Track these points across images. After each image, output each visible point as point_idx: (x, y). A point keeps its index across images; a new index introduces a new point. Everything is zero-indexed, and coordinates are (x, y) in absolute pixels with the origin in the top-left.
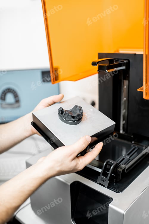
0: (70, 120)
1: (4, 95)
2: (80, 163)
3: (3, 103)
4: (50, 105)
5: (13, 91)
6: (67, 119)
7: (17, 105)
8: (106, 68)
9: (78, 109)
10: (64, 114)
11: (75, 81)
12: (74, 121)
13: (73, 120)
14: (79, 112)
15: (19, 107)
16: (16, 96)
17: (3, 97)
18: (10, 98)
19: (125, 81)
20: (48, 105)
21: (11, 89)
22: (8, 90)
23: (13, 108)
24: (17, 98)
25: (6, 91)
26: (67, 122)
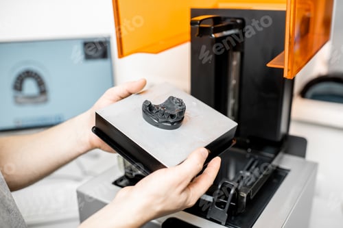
0: (166, 122)
1: (19, 81)
2: (191, 195)
3: (19, 95)
4: (123, 98)
5: (36, 74)
6: (160, 120)
7: (42, 98)
8: (212, 30)
9: (176, 103)
10: (154, 112)
11: (157, 53)
12: (172, 123)
13: (171, 121)
14: (179, 107)
15: (46, 101)
16: (40, 83)
17: (18, 85)
18: (30, 87)
19: (235, 53)
20: (119, 98)
21: (32, 72)
22: (26, 74)
23: (37, 103)
24: (42, 86)
25: (23, 76)
26: (160, 124)
